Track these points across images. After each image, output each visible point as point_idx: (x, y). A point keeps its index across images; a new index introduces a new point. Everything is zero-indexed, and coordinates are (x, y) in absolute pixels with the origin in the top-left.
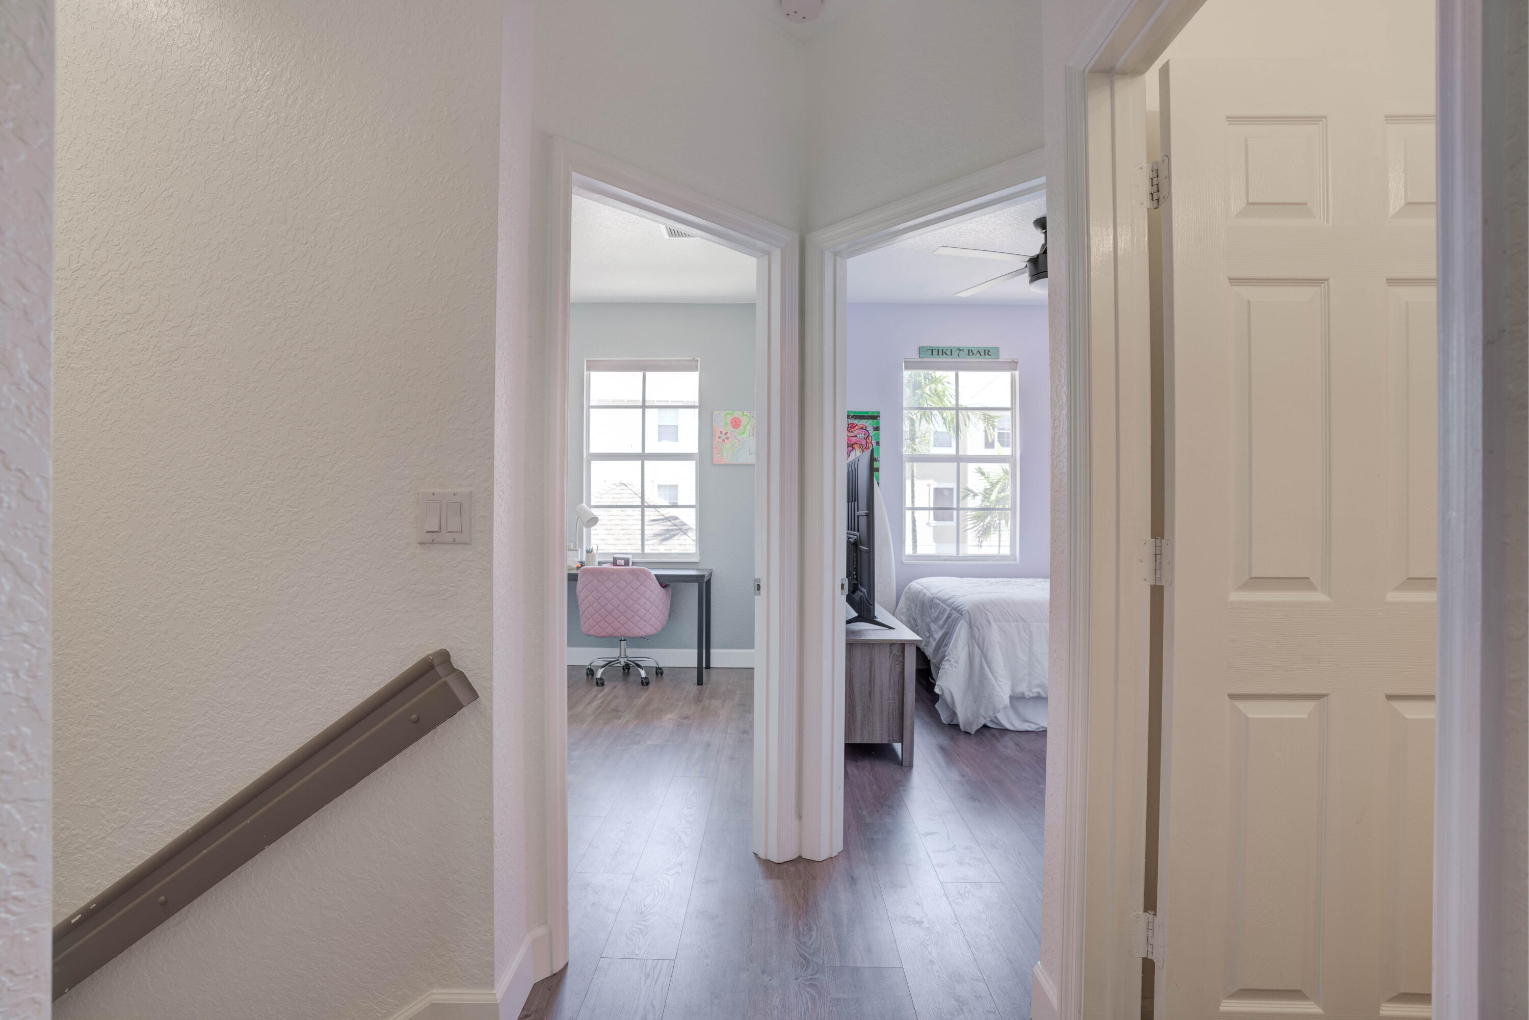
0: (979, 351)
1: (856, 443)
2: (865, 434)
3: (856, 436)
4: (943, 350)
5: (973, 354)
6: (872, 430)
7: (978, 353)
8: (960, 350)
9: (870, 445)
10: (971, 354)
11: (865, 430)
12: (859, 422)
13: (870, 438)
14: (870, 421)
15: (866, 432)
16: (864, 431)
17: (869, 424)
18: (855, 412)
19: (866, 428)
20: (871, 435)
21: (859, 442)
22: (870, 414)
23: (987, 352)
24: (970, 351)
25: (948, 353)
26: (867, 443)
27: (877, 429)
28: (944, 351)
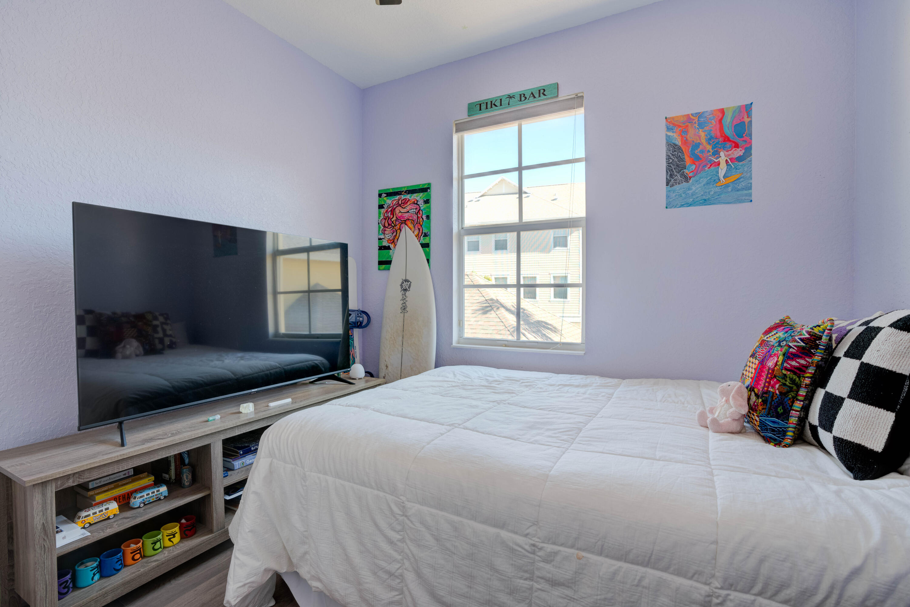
0: (532, 93)
1: (408, 219)
2: (416, 209)
3: (408, 212)
4: (491, 102)
5: (526, 98)
6: (423, 203)
7: (531, 96)
8: (510, 97)
9: (421, 219)
10: (523, 98)
11: (417, 204)
12: (411, 197)
13: (421, 212)
14: (421, 194)
15: (417, 206)
16: (415, 205)
17: (420, 197)
18: (408, 187)
19: (417, 201)
20: (421, 209)
21: (411, 218)
22: (421, 187)
23: (542, 92)
24: (522, 95)
25: (498, 103)
26: (418, 217)
27: (427, 202)
28: (493, 103)
